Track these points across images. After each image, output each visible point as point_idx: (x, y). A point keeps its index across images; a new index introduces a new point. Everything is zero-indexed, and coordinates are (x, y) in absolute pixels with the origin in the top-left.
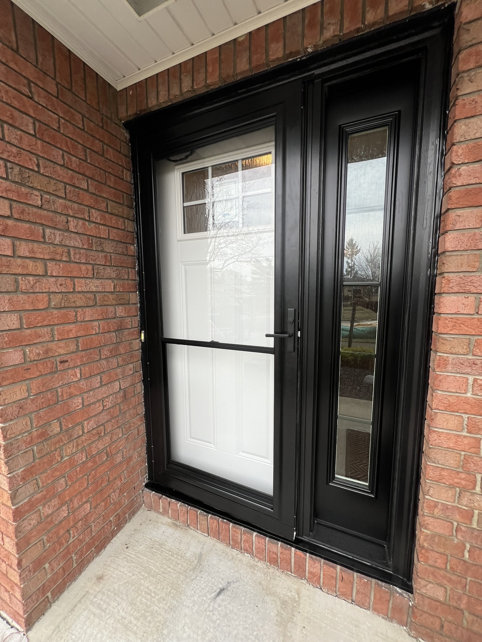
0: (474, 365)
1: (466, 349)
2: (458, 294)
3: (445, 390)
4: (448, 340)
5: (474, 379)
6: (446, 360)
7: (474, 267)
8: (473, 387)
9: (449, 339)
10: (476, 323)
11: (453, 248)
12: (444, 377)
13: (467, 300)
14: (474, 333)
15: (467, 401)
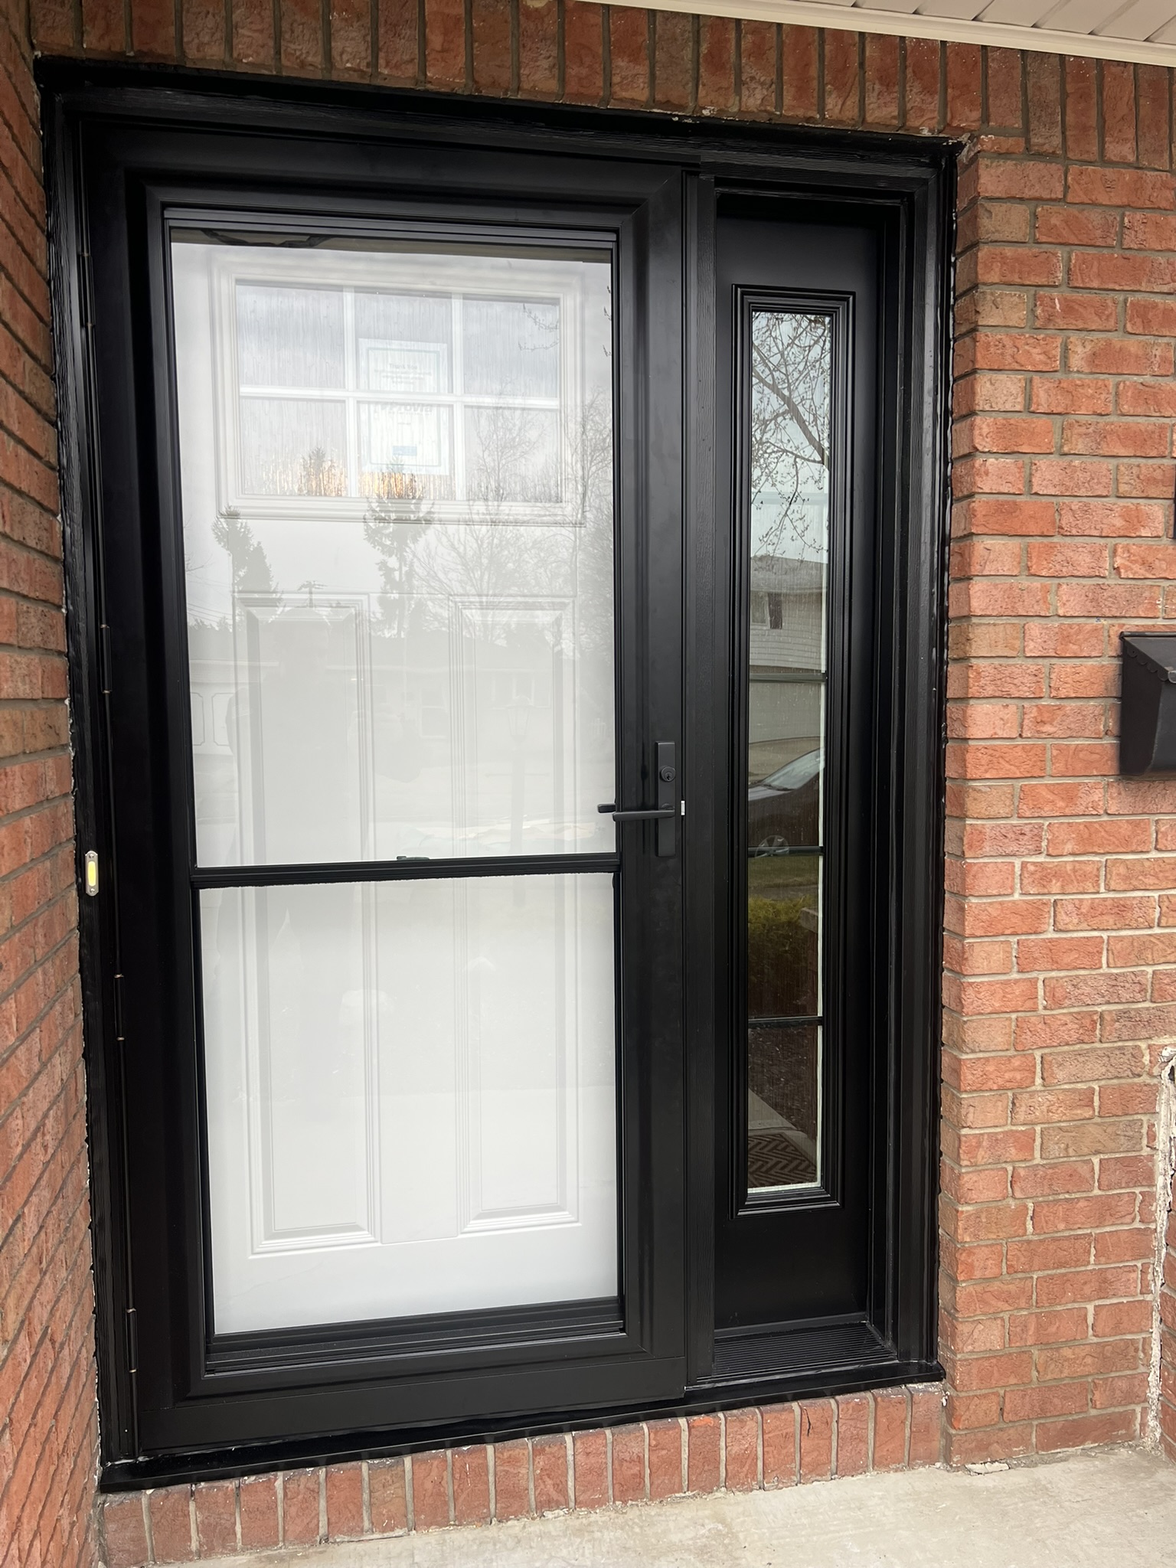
0: (1021, 837)
1: (1009, 806)
2: (992, 700)
3: (980, 894)
4: (982, 792)
5: (1023, 863)
6: (981, 832)
7: (1013, 649)
8: (1021, 880)
9: (983, 789)
10: (1019, 754)
11: (983, 610)
12: (981, 868)
13: (1006, 711)
14: (1019, 775)
15: (1014, 909)
